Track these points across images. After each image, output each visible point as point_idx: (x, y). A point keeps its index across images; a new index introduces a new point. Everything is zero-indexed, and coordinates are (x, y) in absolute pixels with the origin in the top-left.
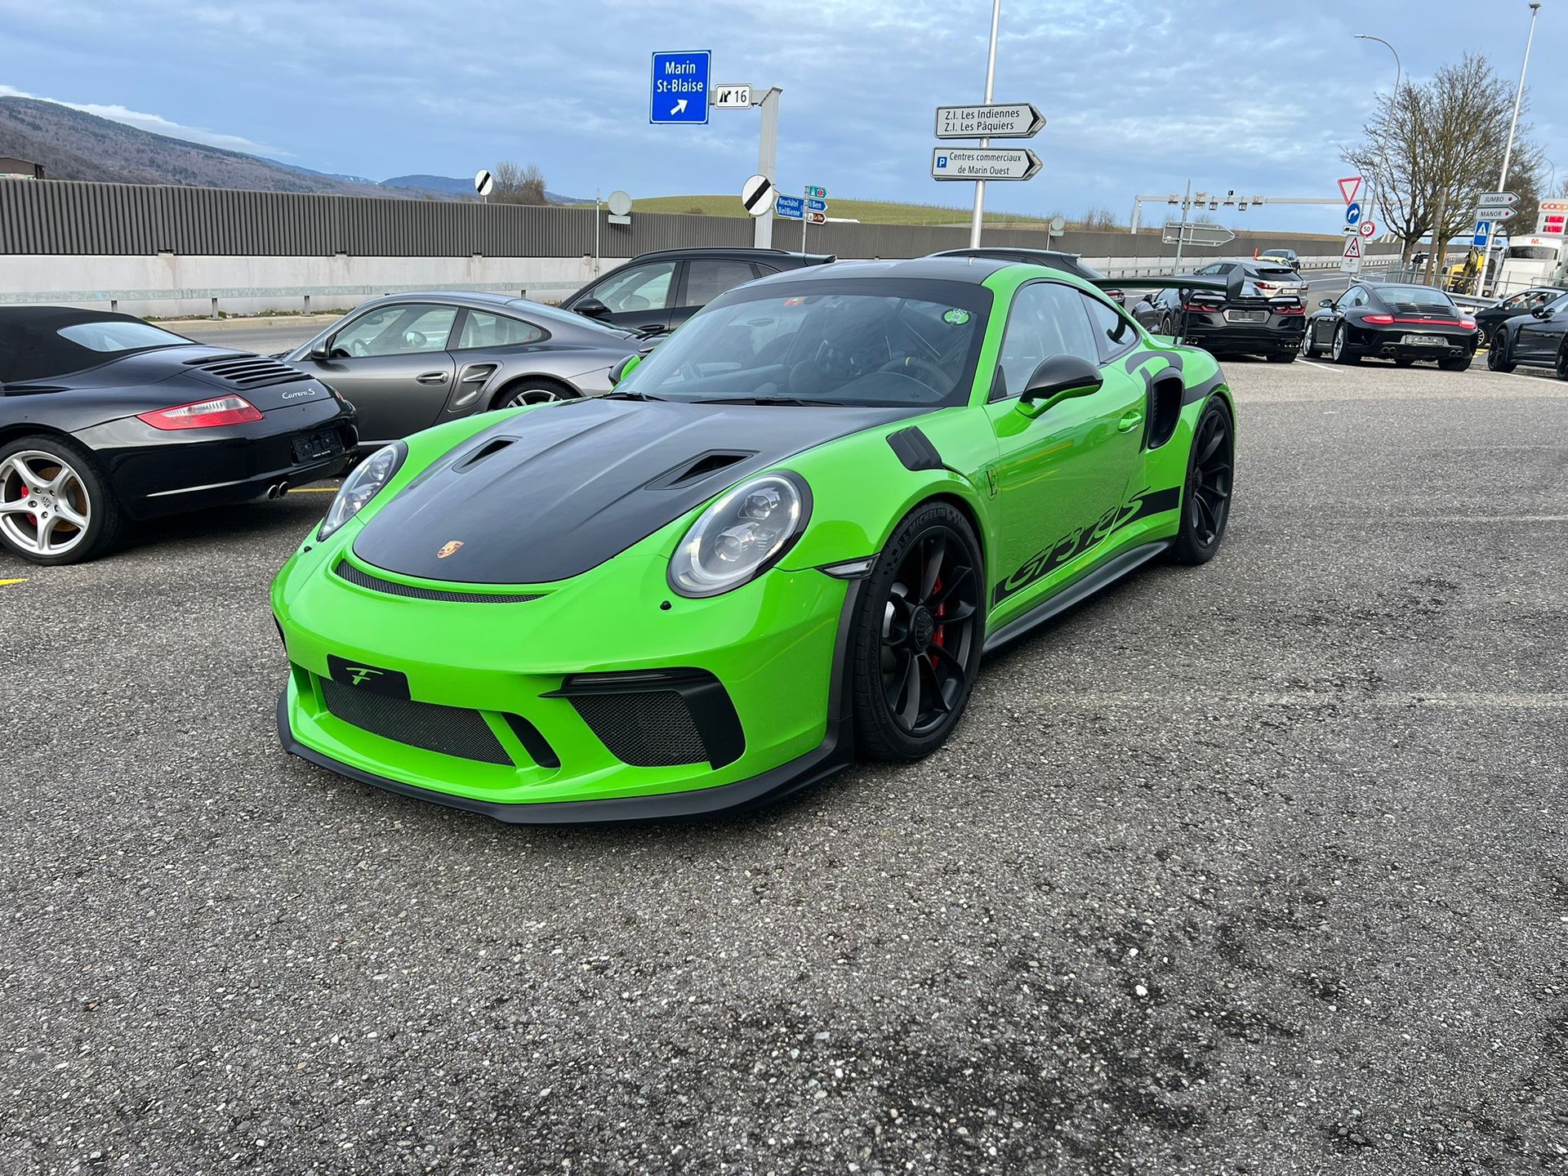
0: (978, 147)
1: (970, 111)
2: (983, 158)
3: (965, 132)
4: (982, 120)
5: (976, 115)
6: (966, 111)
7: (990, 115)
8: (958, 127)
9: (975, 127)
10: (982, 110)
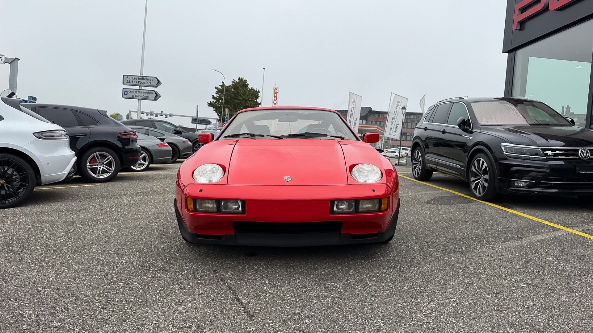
0: (139, 89)
1: (136, 77)
2: (140, 92)
3: (134, 84)
4: (140, 81)
5: (138, 79)
6: (134, 77)
7: (142, 79)
8: (131, 82)
9: (137, 82)
10: (140, 77)
